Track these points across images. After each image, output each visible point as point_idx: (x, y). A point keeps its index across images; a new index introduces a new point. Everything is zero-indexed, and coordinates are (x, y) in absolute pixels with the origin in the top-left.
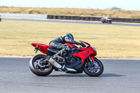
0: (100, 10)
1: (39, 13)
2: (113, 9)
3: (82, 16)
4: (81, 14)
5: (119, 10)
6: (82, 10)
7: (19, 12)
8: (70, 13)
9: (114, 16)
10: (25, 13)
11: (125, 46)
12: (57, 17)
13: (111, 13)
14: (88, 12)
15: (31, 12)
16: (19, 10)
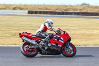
0: (72, 6)
1: (21, 9)
2: (83, 5)
3: (57, 11)
4: (56, 10)
5: (88, 6)
6: (57, 6)
7: (5, 9)
8: (47, 9)
9: (84, 11)
10: (10, 9)
11: (92, 35)
12: (36, 13)
13: (82, 8)
14: (62, 8)
15: (14, 9)
16: (4, 7)
